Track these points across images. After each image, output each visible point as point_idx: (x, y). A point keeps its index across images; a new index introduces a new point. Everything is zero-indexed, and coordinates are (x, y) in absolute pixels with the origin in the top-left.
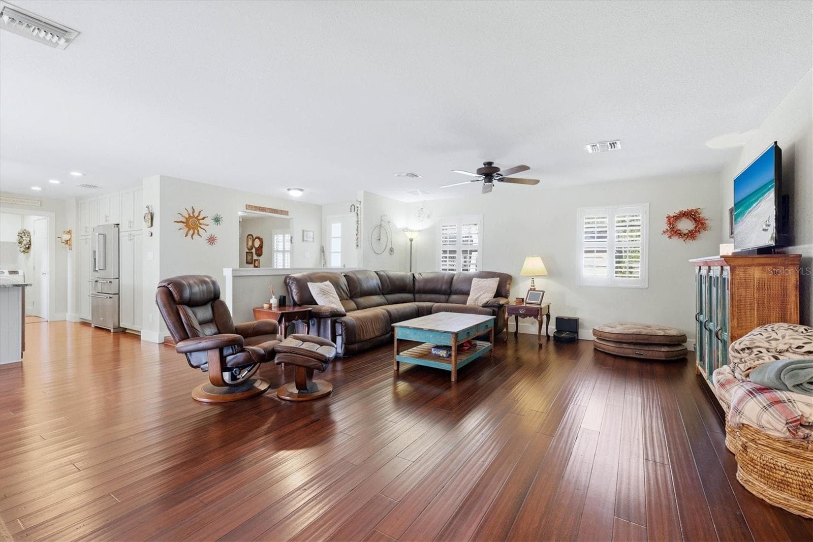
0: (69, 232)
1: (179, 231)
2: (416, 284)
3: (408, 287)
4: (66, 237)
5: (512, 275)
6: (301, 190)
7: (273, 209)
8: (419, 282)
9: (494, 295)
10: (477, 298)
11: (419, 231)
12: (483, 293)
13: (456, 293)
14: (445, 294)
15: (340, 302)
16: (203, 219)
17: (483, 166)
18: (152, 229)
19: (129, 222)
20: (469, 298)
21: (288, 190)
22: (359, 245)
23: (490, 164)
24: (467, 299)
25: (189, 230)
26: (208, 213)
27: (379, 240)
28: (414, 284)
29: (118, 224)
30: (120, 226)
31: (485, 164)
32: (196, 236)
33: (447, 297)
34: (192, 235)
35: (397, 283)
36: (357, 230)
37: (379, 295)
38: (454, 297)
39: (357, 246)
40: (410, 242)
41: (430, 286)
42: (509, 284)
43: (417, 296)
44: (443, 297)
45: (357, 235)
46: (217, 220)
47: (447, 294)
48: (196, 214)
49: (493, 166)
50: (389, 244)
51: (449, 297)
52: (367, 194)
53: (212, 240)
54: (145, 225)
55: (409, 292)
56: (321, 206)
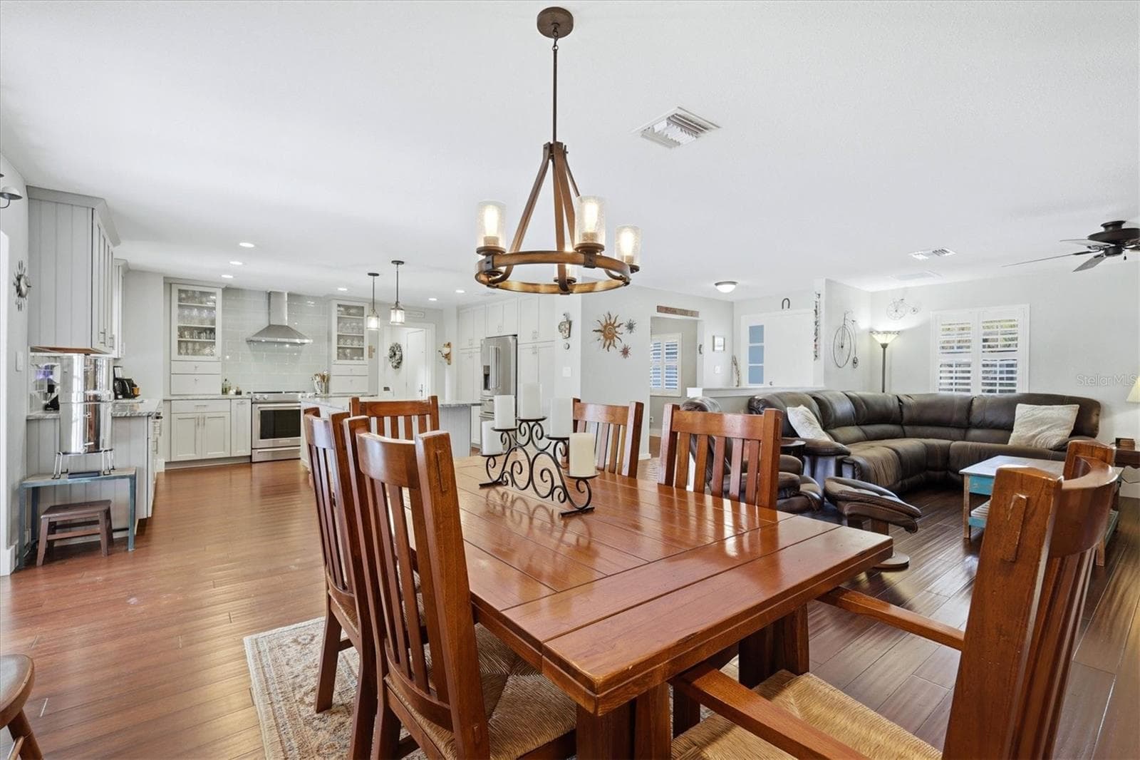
0: (449, 345)
1: (596, 340)
2: (905, 410)
3: (893, 416)
4: (446, 350)
5: (1098, 400)
6: (734, 283)
7: (683, 310)
8: (909, 407)
9: (1070, 431)
10: (1034, 436)
11: (898, 333)
12: (1048, 429)
13: (978, 426)
14: (958, 428)
15: (824, 433)
16: (619, 326)
17: (1102, 230)
18: (569, 341)
19: (533, 332)
20: (1012, 435)
21: (717, 284)
22: (818, 355)
23: (1118, 224)
24: (1010, 436)
25: (606, 340)
26: (623, 319)
27: (842, 347)
28: (901, 411)
29: (516, 335)
30: (518, 337)
31: (1105, 226)
32: (611, 347)
33: (963, 431)
34: (608, 347)
35: (877, 408)
36: (816, 334)
37: (854, 425)
38: (974, 433)
39: (816, 356)
40: (882, 349)
41: (930, 415)
42: (1098, 415)
43: (906, 428)
44: (955, 432)
45: (815, 341)
46: (630, 327)
47: (963, 428)
48: (612, 321)
49: (1124, 226)
50: (852, 353)
51: (966, 432)
52: (829, 282)
53: (625, 352)
54: (559, 337)
55: (894, 423)
56: (732, 303)
